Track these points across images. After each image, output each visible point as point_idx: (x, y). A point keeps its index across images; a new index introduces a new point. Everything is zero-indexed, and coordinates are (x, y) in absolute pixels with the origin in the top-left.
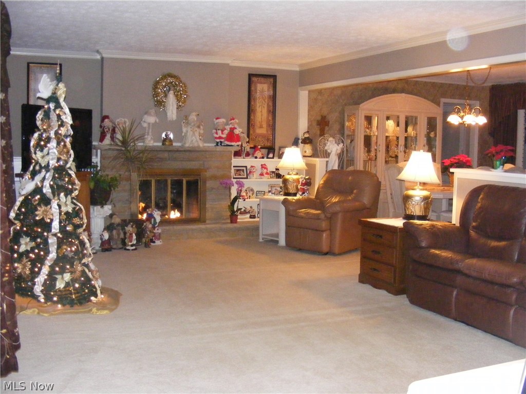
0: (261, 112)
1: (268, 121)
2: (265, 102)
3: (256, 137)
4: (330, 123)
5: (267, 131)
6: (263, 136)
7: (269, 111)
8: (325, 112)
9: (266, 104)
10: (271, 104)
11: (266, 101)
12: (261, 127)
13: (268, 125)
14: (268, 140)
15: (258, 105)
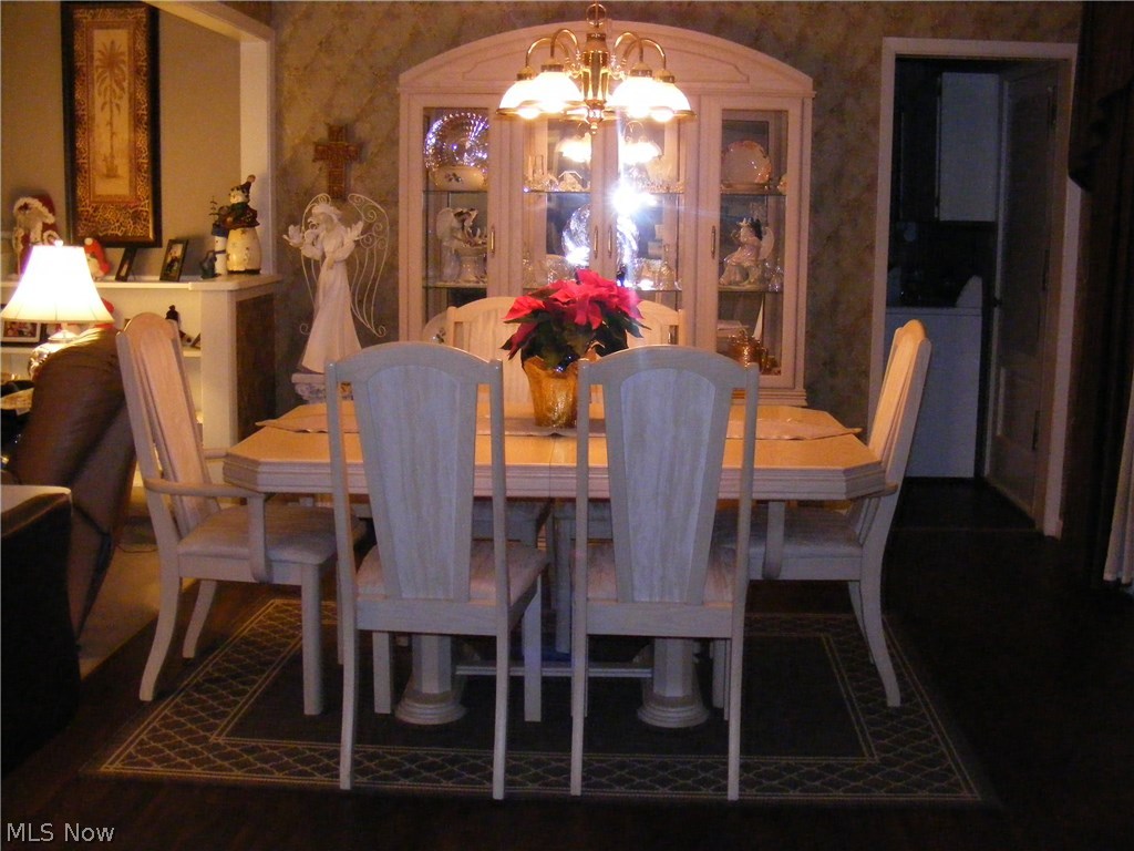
0: (111, 124)
1: (135, 150)
2: (123, 89)
3: (96, 209)
4: (371, 149)
5: (133, 187)
6: (119, 204)
7: (136, 121)
8: (345, 111)
9: (126, 97)
10: (142, 96)
11: (125, 84)
12: (111, 174)
13: (136, 168)
14: (136, 216)
15: (99, 101)
